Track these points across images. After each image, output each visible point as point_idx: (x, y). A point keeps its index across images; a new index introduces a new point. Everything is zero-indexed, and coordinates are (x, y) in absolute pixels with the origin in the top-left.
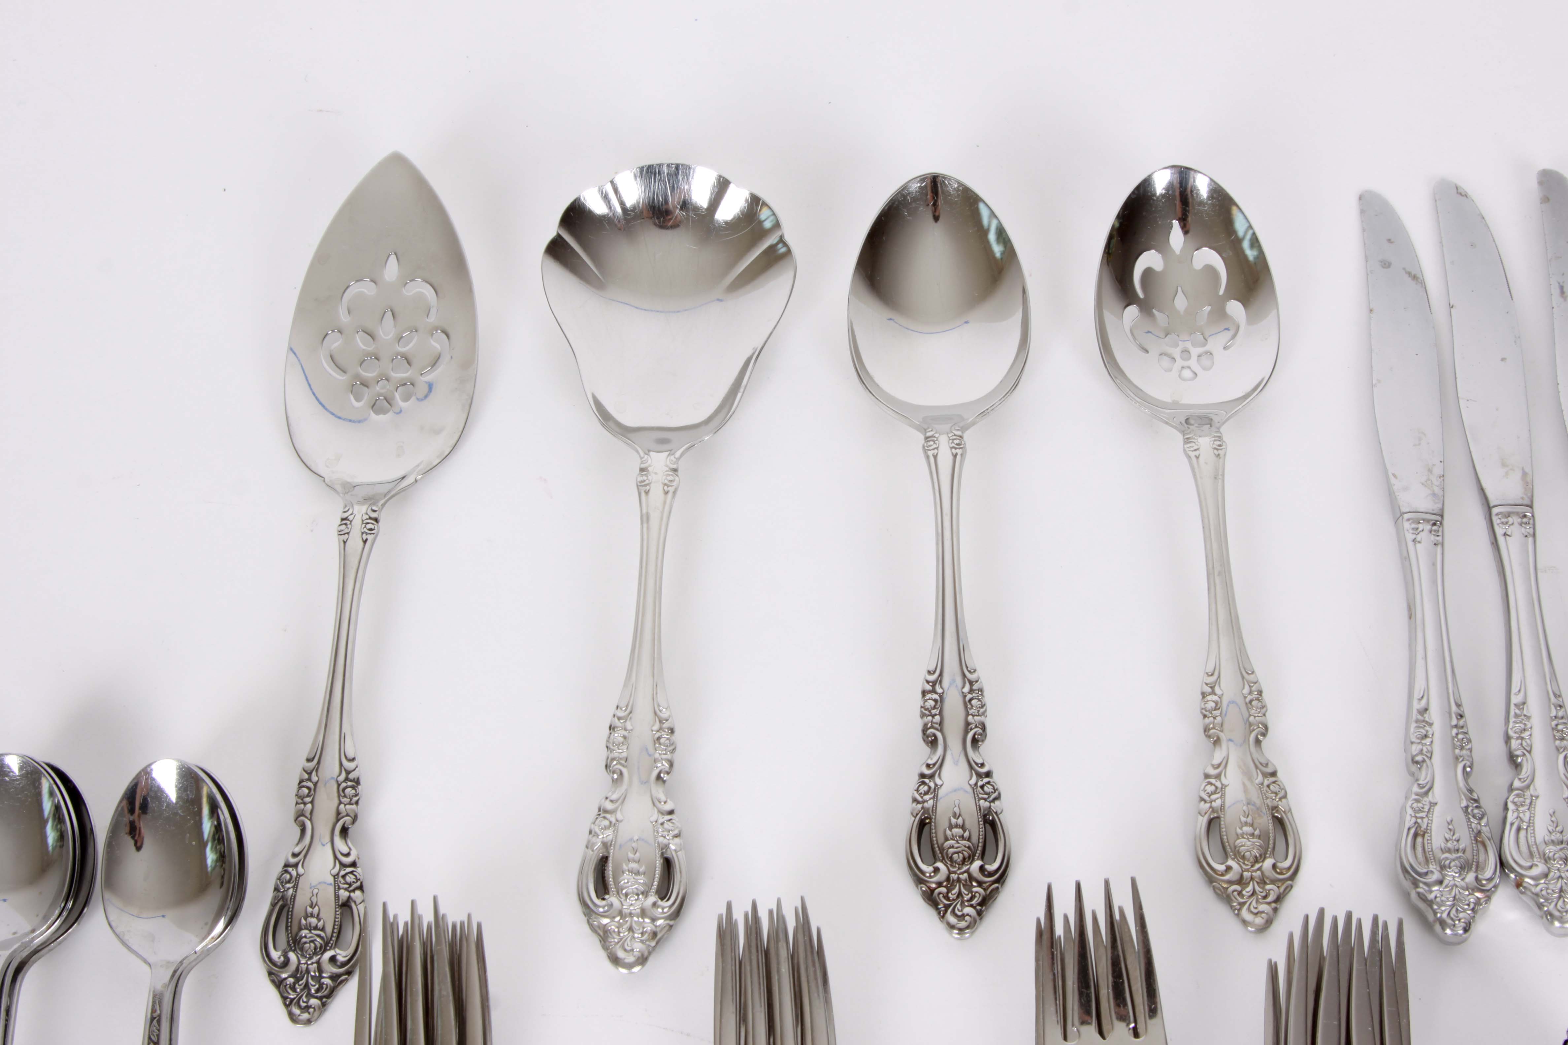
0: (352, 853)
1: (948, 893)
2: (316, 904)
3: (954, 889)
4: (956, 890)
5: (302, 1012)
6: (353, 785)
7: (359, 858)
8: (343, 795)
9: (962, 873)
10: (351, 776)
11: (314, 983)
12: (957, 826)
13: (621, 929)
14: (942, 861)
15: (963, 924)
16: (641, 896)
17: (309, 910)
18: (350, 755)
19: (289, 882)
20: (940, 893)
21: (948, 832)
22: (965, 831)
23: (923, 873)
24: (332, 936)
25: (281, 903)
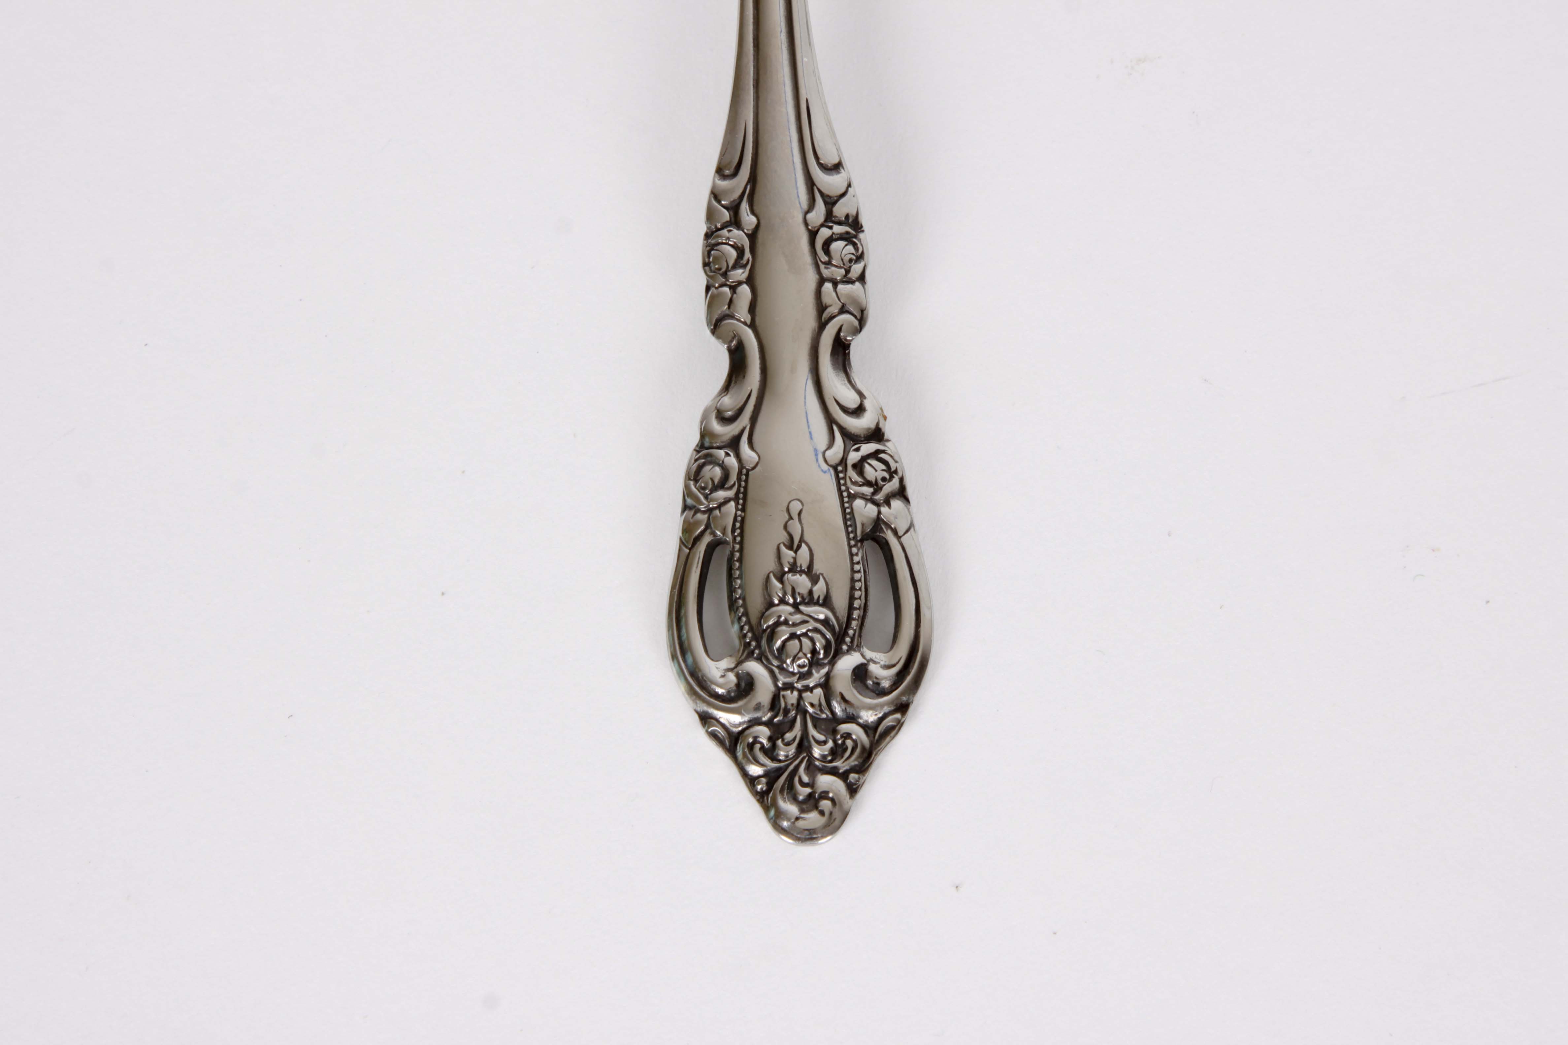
0: (867, 404)
2: (802, 540)
5: (802, 811)
6: (847, 233)
7: (885, 418)
8: (825, 258)
10: (840, 210)
11: (821, 738)
17: (788, 555)
18: (830, 159)
19: (722, 485)
24: (849, 618)
25: (707, 539)
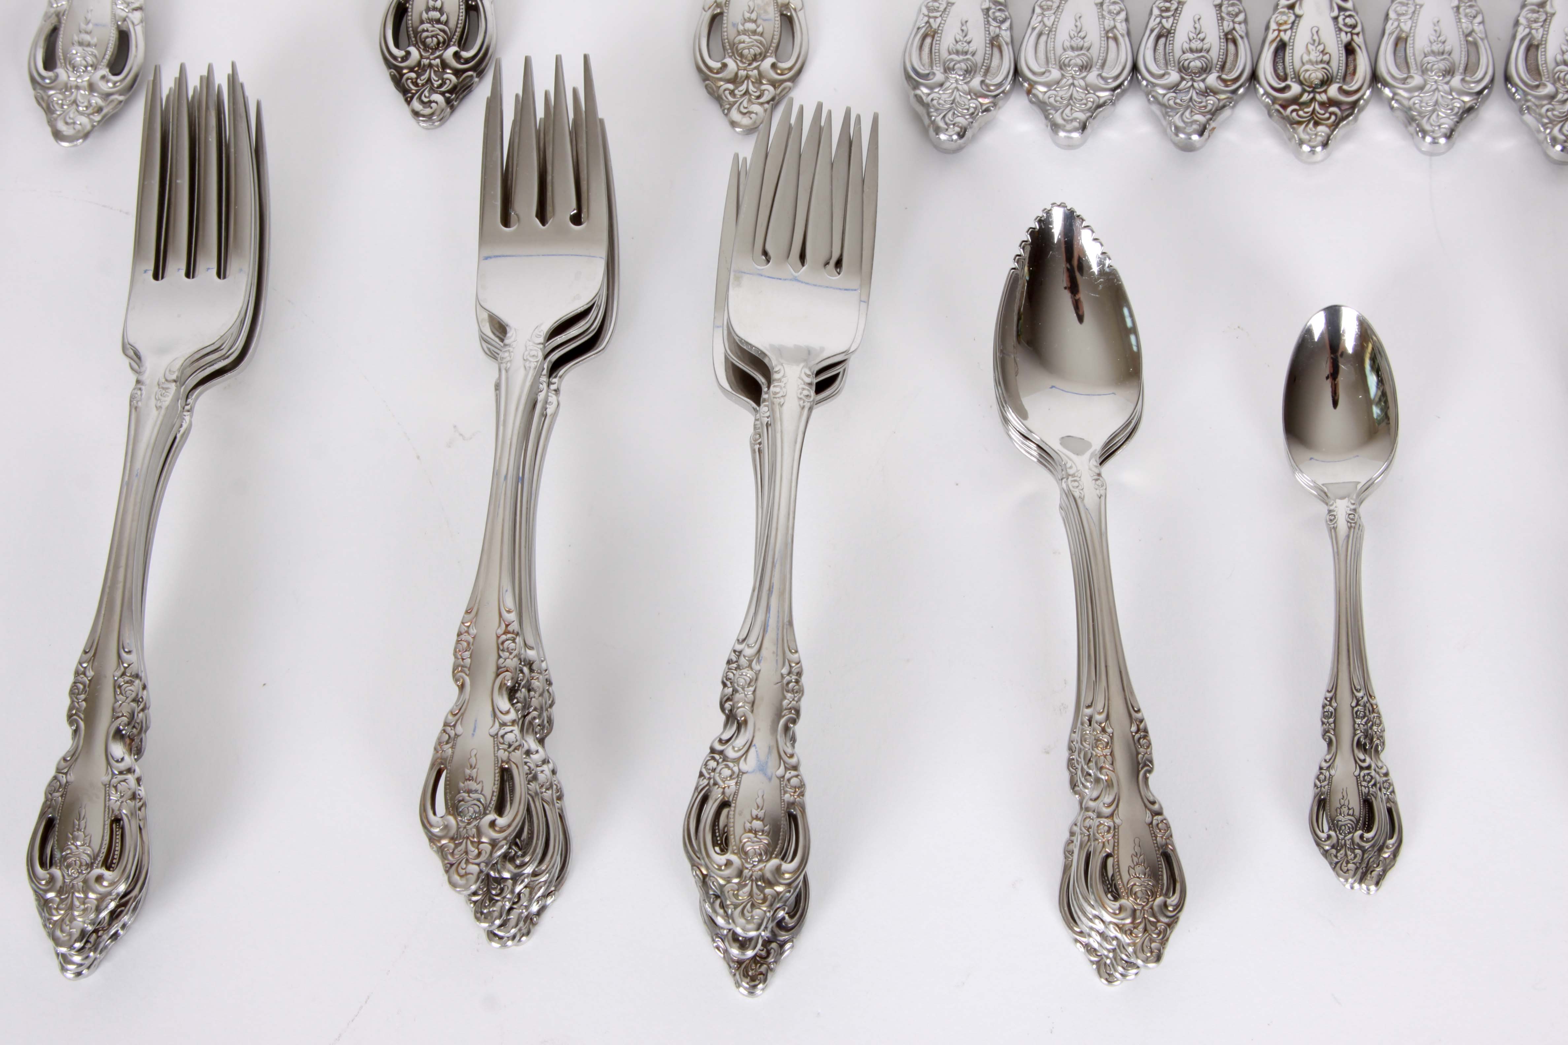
1: (417, 79)
3: (424, 75)
4: (426, 76)
9: (435, 59)
12: (435, 9)
13: (64, 102)
14: (415, 46)
15: (428, 111)
16: (89, 68)
20: (408, 79)
21: (425, 16)
22: (442, 14)
23: (395, 58)
